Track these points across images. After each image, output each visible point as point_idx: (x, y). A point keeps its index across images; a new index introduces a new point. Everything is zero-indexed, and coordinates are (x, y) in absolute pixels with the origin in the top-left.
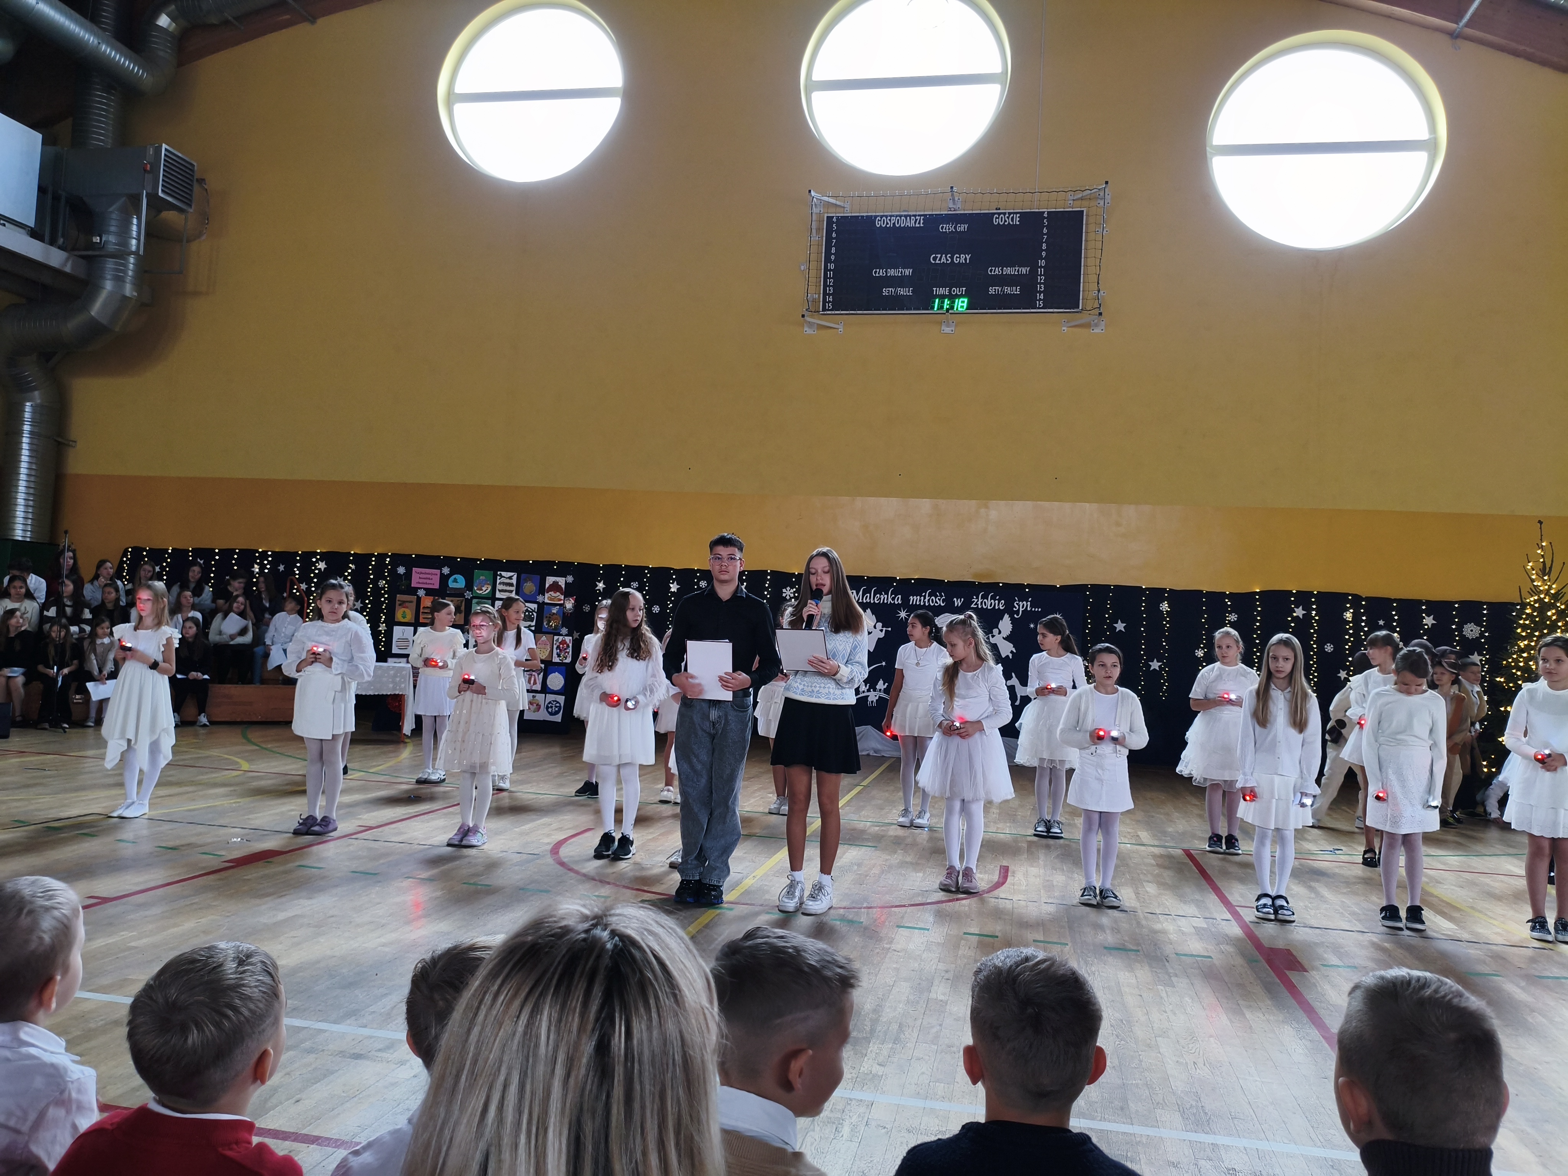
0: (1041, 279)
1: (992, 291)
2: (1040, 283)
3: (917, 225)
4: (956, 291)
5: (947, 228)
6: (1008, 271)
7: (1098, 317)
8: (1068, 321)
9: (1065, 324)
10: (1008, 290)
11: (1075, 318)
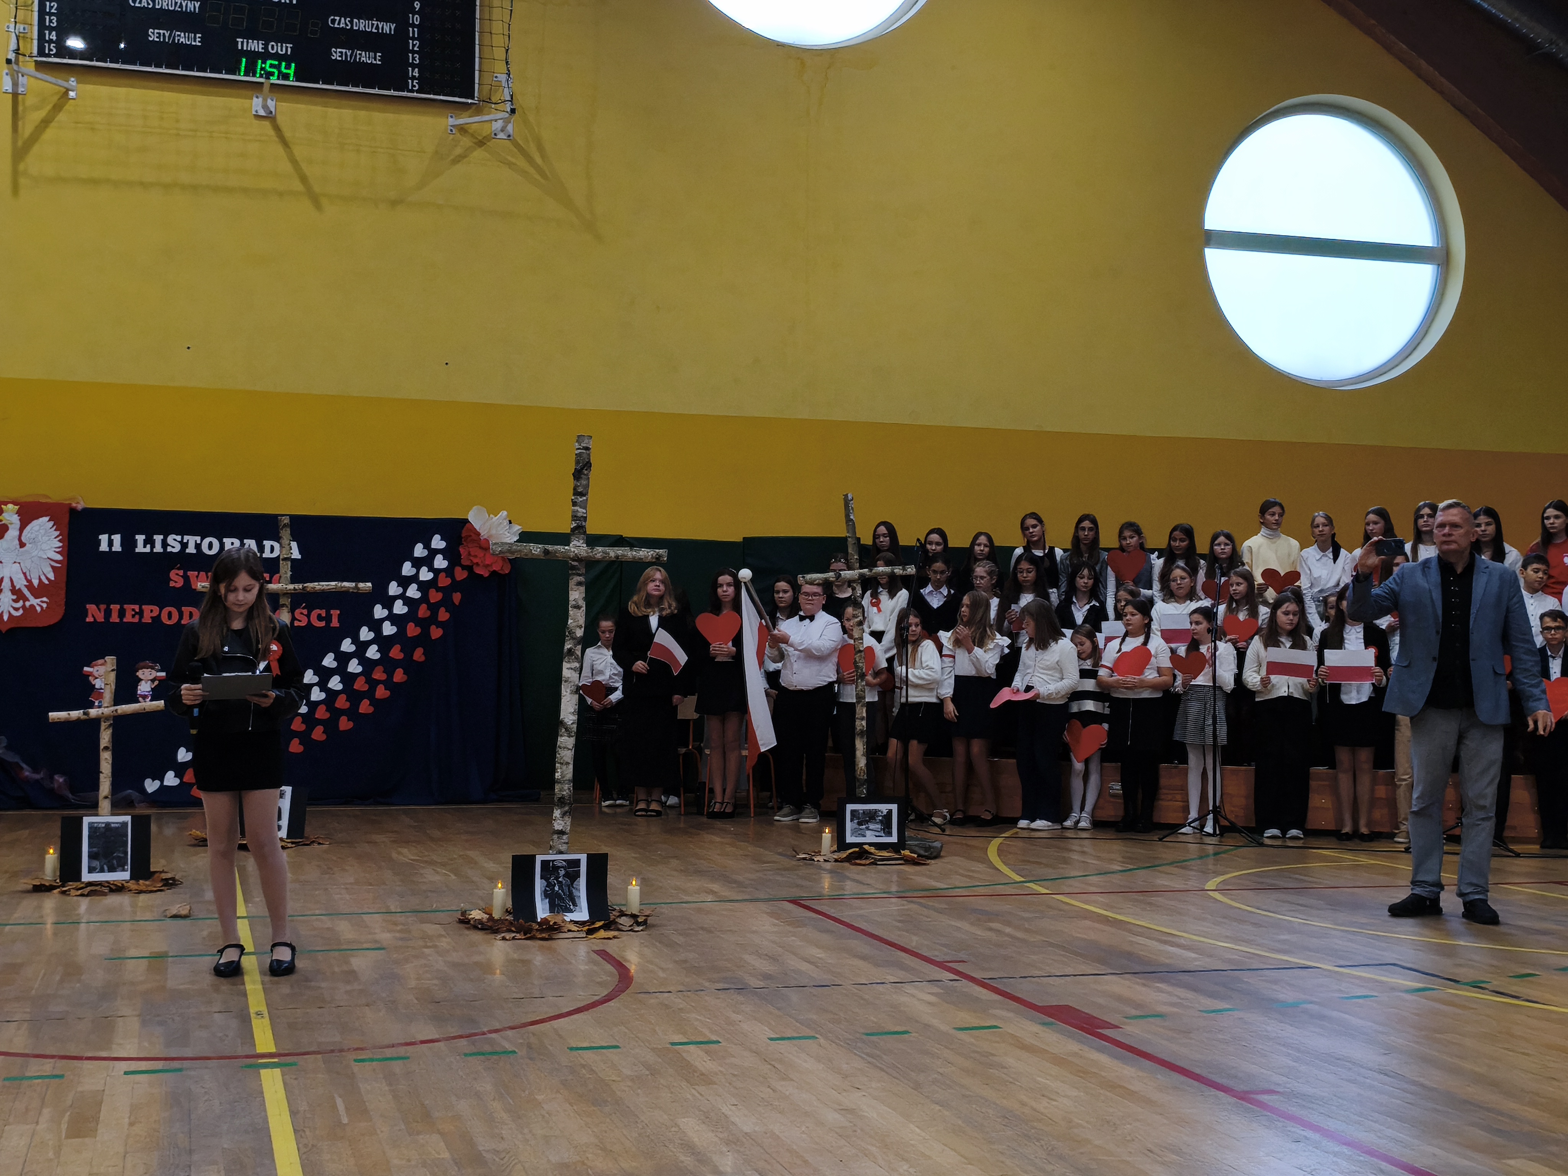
0: (414, 45)
1: (337, 54)
2: (413, 52)
4: (275, 48)
6: (362, 26)
7: (507, 115)
8: (458, 117)
9: (451, 121)
10: (365, 57)
11: (466, 113)
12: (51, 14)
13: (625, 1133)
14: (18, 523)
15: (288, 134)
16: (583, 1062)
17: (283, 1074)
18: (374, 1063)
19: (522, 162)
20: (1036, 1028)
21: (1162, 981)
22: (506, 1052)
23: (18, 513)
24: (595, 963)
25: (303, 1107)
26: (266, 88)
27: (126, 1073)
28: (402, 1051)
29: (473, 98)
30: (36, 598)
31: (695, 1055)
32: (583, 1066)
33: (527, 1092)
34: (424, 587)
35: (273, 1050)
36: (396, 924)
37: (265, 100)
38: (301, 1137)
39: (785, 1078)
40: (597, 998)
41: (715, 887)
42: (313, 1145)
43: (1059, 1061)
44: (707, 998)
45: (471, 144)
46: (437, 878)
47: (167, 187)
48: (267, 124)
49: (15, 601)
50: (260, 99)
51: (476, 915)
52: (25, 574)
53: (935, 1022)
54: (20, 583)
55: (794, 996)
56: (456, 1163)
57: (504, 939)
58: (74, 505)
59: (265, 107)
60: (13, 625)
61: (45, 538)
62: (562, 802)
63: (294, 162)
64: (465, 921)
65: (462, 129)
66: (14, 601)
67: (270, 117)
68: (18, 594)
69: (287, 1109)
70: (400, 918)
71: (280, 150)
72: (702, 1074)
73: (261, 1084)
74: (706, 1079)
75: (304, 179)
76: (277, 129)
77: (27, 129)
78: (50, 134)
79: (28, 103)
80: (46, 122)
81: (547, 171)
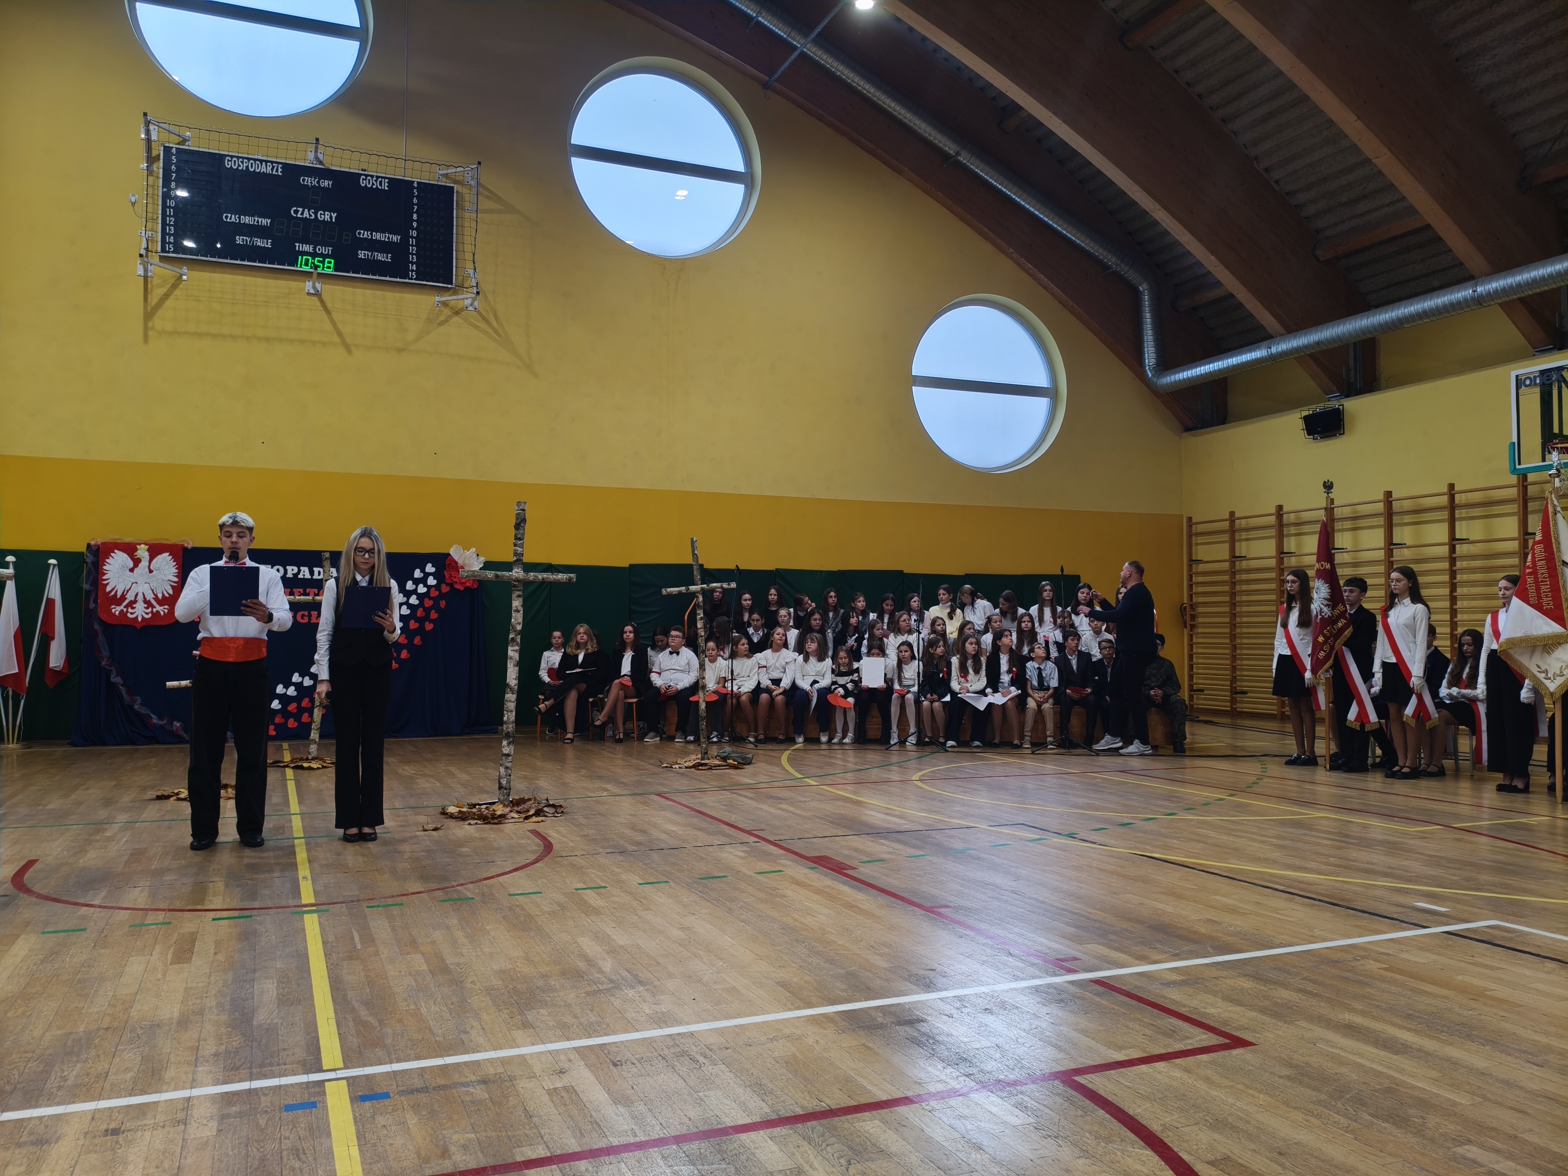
0: (413, 249)
1: (362, 254)
2: (412, 254)
3: (274, 173)
4: (320, 249)
5: (309, 181)
6: (378, 237)
7: (474, 296)
8: (441, 296)
9: (437, 299)
10: (380, 257)
11: (448, 294)
12: (170, 225)
13: (543, 948)
14: (148, 557)
15: (329, 305)
16: (518, 904)
17: (319, 917)
18: (380, 909)
19: (482, 325)
20: (806, 871)
21: (884, 838)
22: (467, 898)
23: (148, 550)
24: (529, 838)
25: (331, 938)
26: (315, 275)
27: (213, 919)
28: (399, 900)
29: (452, 284)
30: (160, 605)
31: (591, 897)
32: (518, 906)
33: (480, 924)
34: (420, 597)
35: (313, 901)
36: (399, 816)
37: (314, 284)
38: (329, 958)
39: (648, 909)
40: (528, 861)
41: (609, 787)
42: (337, 964)
43: (818, 891)
44: (600, 859)
45: (450, 313)
46: (427, 785)
47: (248, 338)
48: (316, 298)
49: (147, 608)
50: (311, 283)
51: (452, 810)
52: (153, 590)
53: (744, 870)
54: (150, 597)
55: (655, 856)
56: (430, 972)
57: (470, 824)
58: (186, 545)
59: (314, 287)
60: (144, 624)
61: (166, 567)
62: (508, 736)
63: (333, 323)
64: (444, 813)
65: (445, 304)
66: (145, 608)
67: (317, 294)
68: (148, 604)
69: (321, 940)
70: (402, 812)
71: (325, 316)
72: (594, 908)
73: (304, 925)
74: (597, 911)
75: (340, 334)
76: (322, 302)
77: (154, 300)
78: (169, 303)
79: (155, 283)
80: (167, 296)
81: (500, 331)
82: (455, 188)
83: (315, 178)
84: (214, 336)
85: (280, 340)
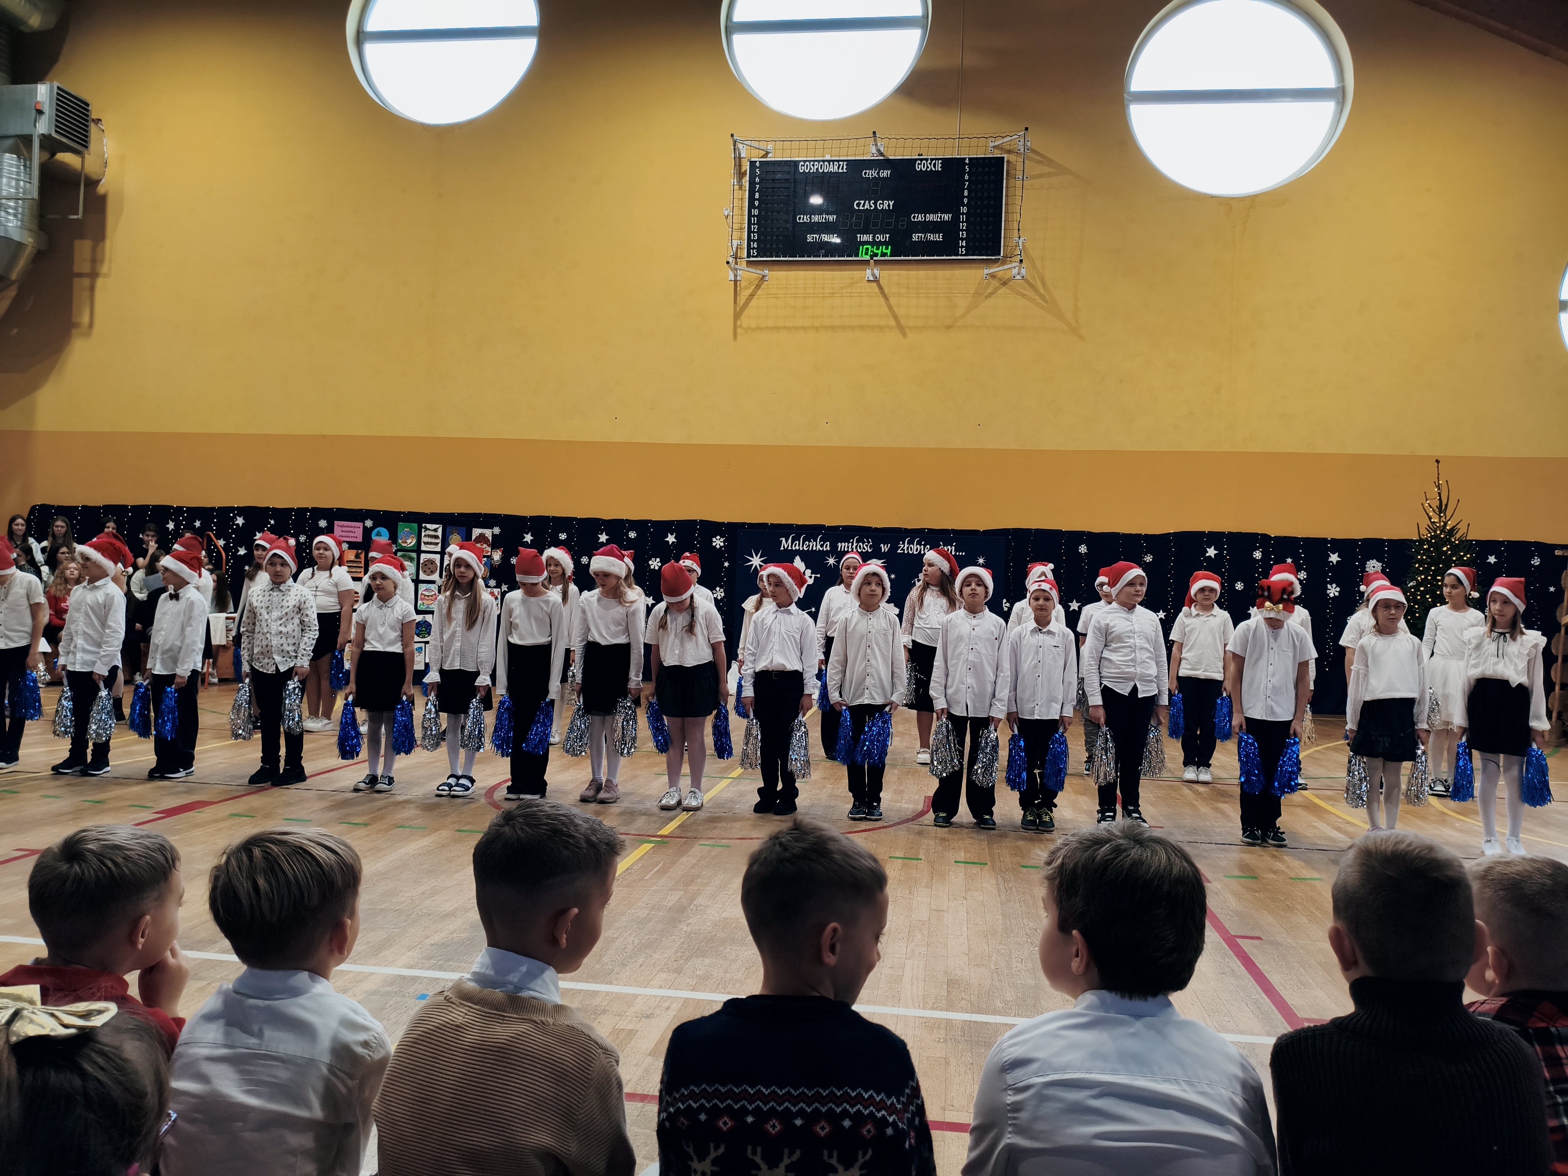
0: (963, 226)
1: (915, 237)
2: (963, 230)
3: (840, 171)
4: (880, 238)
5: (871, 174)
6: (931, 218)
7: (1019, 264)
8: (990, 268)
9: (986, 271)
10: (931, 237)
11: (997, 265)
12: (754, 232)
15: (886, 291)
18: (707, 847)
19: (1030, 293)
26: (874, 263)
29: (999, 255)
37: (872, 270)
45: (998, 285)
47: (817, 329)
48: (874, 284)
56: (670, 908)
59: (873, 275)
63: (890, 307)
65: (993, 276)
67: (876, 281)
71: (882, 300)
75: (895, 317)
76: (880, 288)
77: (742, 301)
78: (753, 302)
79: (742, 285)
80: (752, 296)
81: (1048, 298)
82: (1005, 160)
83: (875, 170)
84: (789, 329)
85: (844, 328)
